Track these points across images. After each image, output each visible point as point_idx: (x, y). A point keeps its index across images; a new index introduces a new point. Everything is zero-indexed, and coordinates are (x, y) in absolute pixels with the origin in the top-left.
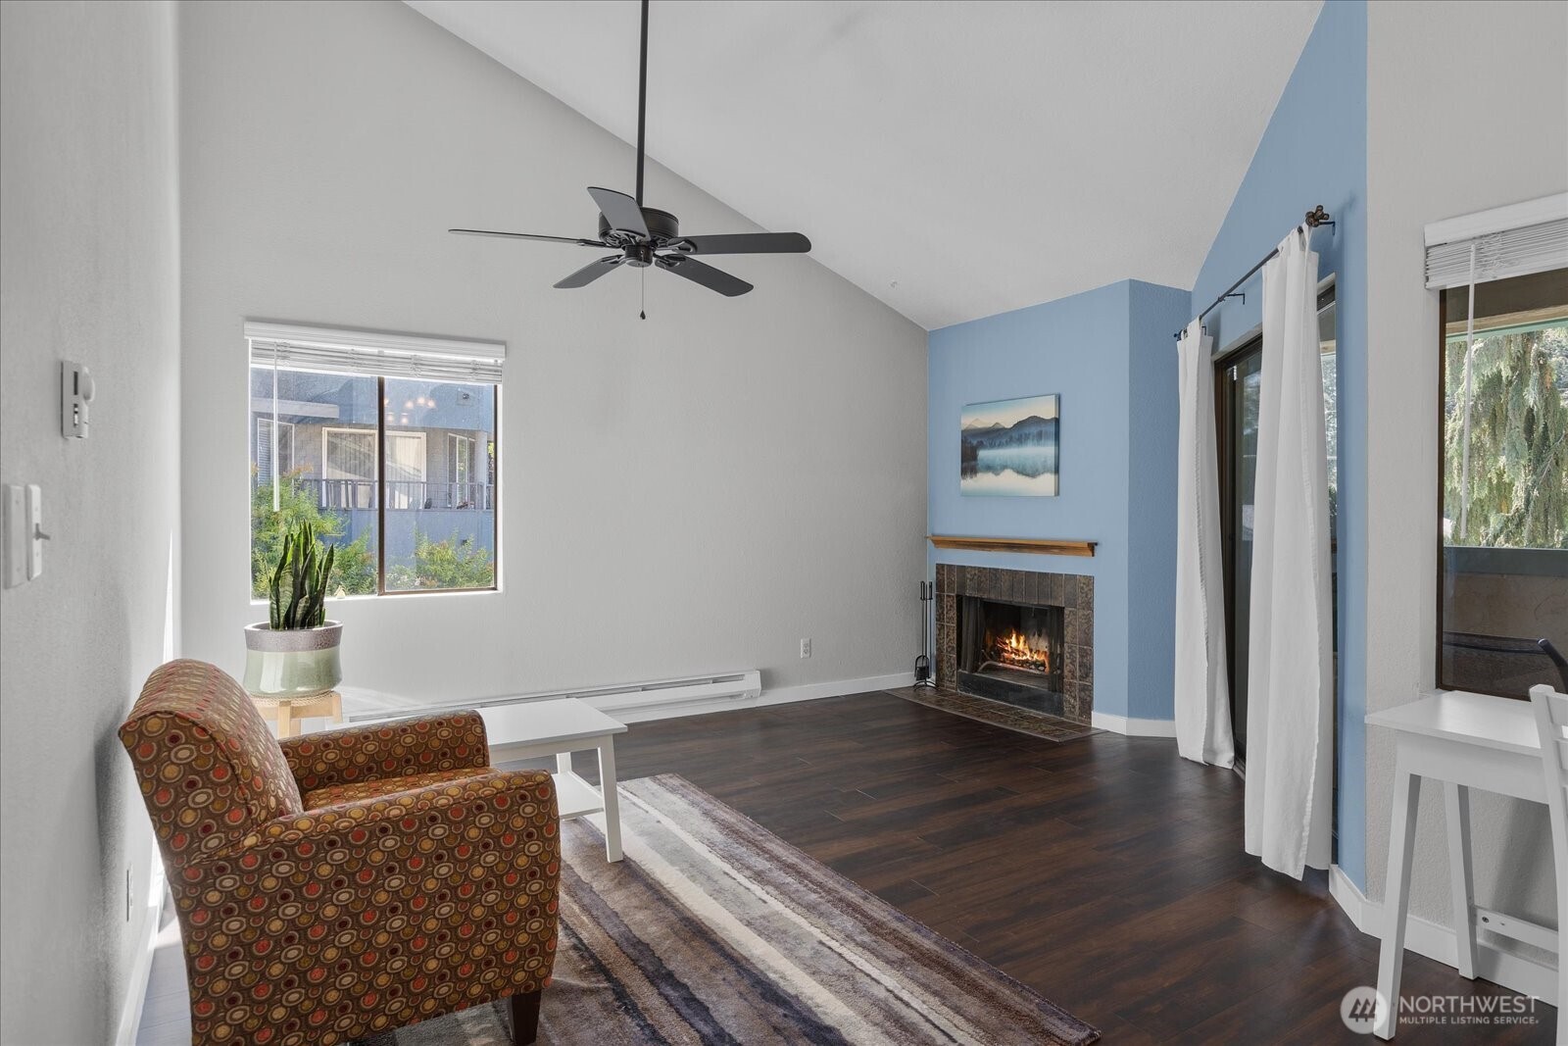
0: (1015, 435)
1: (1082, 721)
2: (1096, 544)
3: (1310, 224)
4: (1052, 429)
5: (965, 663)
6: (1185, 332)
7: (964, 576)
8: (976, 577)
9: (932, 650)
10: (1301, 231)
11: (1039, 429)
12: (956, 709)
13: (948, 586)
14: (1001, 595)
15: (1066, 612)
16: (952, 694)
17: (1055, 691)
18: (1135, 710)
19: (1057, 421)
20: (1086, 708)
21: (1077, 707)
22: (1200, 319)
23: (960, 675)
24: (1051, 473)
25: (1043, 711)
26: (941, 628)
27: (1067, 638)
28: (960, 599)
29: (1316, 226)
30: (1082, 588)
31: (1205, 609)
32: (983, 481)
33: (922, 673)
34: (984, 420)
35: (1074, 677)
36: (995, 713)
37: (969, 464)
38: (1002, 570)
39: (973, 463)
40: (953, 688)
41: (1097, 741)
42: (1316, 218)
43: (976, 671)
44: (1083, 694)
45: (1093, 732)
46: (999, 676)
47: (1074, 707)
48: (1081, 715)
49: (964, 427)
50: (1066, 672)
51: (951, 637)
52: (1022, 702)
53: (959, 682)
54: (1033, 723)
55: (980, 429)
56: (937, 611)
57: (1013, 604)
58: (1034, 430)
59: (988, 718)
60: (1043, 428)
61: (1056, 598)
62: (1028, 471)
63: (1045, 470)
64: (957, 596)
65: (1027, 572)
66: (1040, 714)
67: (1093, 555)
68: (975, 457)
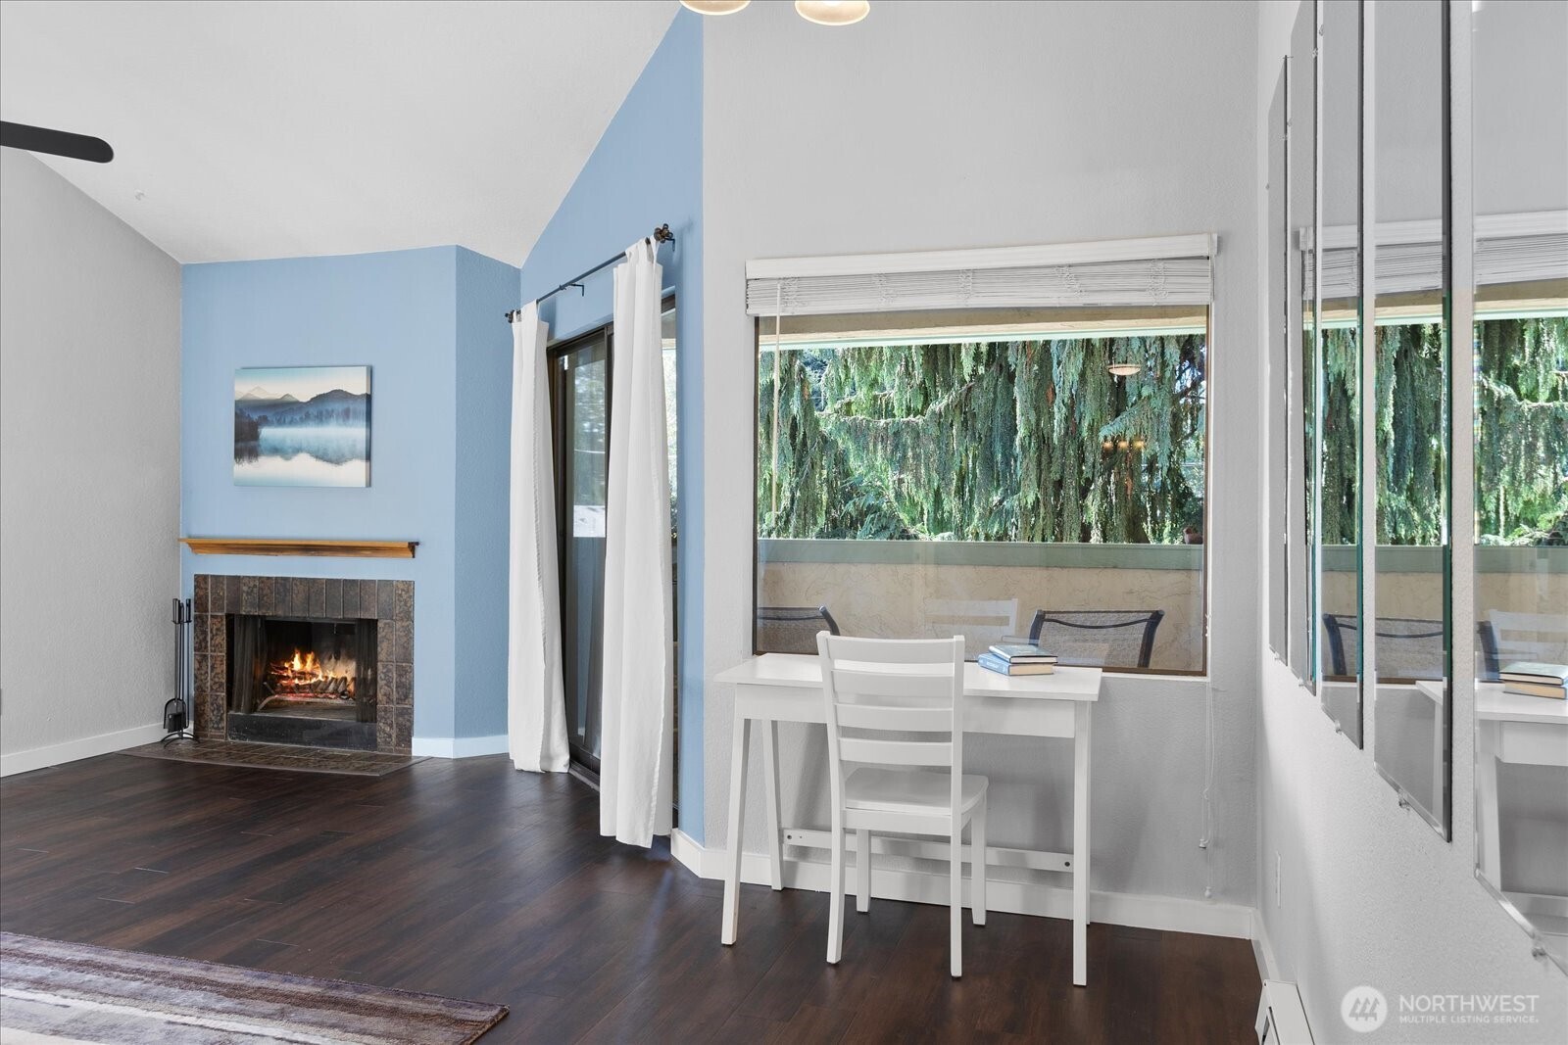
0: (313, 411)
1: (400, 752)
2: (417, 544)
3: (657, 239)
4: (363, 407)
5: (240, 701)
6: (519, 313)
7: (238, 589)
8: (255, 590)
9: (190, 690)
10: (648, 242)
11: (345, 406)
12: (234, 760)
13: (213, 604)
14: (294, 610)
15: (380, 624)
16: (221, 745)
17: (364, 721)
18: (463, 728)
19: (369, 398)
20: (405, 735)
21: (394, 736)
22: (537, 302)
23: (232, 720)
24: (361, 459)
25: (350, 747)
26: (202, 660)
27: (382, 656)
28: (230, 618)
29: (663, 242)
30: (400, 595)
31: (543, 608)
32: (266, 467)
33: (176, 722)
34: (271, 389)
35: (389, 700)
36: (288, 757)
37: (247, 443)
38: (294, 579)
39: (252, 443)
40: (221, 737)
41: (418, 770)
42: (663, 235)
43: (255, 711)
44: (401, 719)
45: (414, 761)
46: (286, 713)
47: (390, 736)
48: (398, 744)
49: (238, 397)
50: (380, 696)
51: (218, 670)
52: (322, 741)
53: (230, 728)
54: (341, 761)
55: (263, 401)
56: (196, 637)
57: (308, 620)
58: (338, 407)
59: (282, 764)
60: (352, 406)
61: (367, 610)
62: (333, 458)
63: (354, 456)
64: (228, 616)
65: (327, 580)
66: (346, 752)
67: (414, 557)
68: (255, 436)
